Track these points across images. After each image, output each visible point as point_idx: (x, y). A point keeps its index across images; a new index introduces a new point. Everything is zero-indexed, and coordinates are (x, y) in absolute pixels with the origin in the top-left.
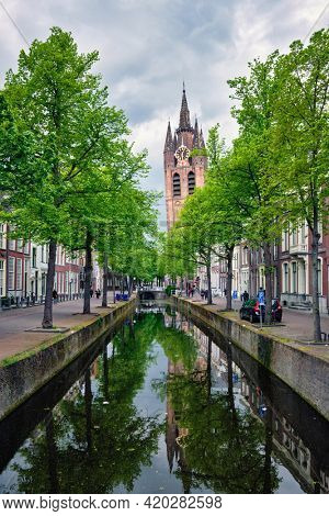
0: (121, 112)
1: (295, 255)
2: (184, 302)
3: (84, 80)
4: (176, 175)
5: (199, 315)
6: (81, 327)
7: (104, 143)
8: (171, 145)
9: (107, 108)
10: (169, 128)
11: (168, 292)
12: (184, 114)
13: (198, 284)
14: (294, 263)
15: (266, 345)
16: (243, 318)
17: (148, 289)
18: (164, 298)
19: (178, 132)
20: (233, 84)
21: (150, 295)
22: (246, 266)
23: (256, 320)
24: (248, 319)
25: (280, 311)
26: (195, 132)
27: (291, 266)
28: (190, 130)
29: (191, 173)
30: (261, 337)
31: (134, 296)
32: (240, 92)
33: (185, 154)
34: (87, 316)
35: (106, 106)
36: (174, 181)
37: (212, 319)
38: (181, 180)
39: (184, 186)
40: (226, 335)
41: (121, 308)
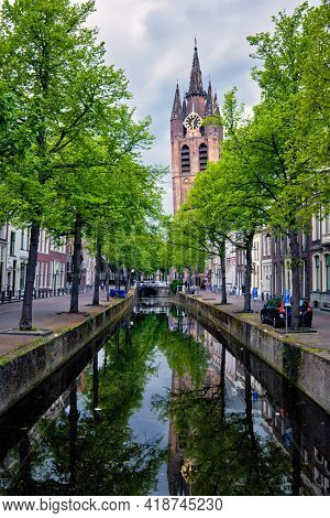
0: (121, 72)
1: (328, 245)
2: (193, 301)
3: (78, 33)
4: (185, 147)
5: (210, 317)
6: (66, 330)
7: (100, 108)
8: (180, 112)
9: (104, 67)
10: (177, 91)
11: (173, 289)
12: (196, 74)
13: (210, 279)
14: (327, 255)
15: (293, 355)
16: (265, 322)
17: (149, 284)
18: (169, 295)
19: (188, 97)
20: (253, 41)
21: (151, 292)
22: (268, 257)
23: (280, 325)
24: (271, 324)
25: (310, 313)
27: (323, 258)
28: (202, 94)
29: (203, 145)
30: (286, 345)
31: (132, 292)
32: (262, 50)
33: (196, 123)
34: (75, 316)
35: (103, 65)
36: (183, 154)
37: (227, 322)
38: (191, 154)
39: (195, 160)
40: (243, 341)
41: (115, 307)
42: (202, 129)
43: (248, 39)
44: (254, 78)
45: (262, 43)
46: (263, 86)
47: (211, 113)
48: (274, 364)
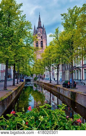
1: (78, 68)
2: (41, 82)
4: (37, 42)
5: (47, 86)
8: (35, 32)
12: (40, 22)
13: (44, 77)
14: (77, 70)
16: (64, 87)
18: (34, 81)
19: (37, 28)
22: (61, 71)
23: (69, 87)
24: (66, 87)
25: (76, 84)
26: (43, 28)
27: (76, 71)
28: (41, 28)
29: (42, 41)
31: (24, 81)
32: (65, 18)
33: (40, 35)
34: (14, 86)
35: (25, 20)
36: (36, 44)
37: (52, 87)
39: (40, 45)
40: (58, 92)
41: (22, 84)
42: (41, 37)
43: (61, 15)
44: (62, 25)
45: (64, 16)
46: (65, 27)
47: (44, 33)
48: (68, 97)
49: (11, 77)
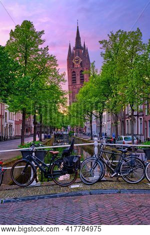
4: (74, 72)
8: (71, 56)
11: (70, 134)
13: (85, 130)
17: (59, 133)
22: (109, 121)
26: (83, 49)
27: (129, 121)
29: (82, 71)
36: (73, 75)
38: (77, 75)
39: (78, 78)
42: (81, 64)
43: (100, 42)
47: (85, 56)
49: (31, 131)
